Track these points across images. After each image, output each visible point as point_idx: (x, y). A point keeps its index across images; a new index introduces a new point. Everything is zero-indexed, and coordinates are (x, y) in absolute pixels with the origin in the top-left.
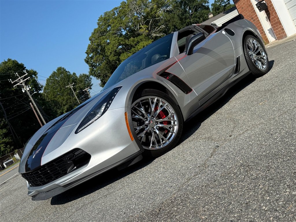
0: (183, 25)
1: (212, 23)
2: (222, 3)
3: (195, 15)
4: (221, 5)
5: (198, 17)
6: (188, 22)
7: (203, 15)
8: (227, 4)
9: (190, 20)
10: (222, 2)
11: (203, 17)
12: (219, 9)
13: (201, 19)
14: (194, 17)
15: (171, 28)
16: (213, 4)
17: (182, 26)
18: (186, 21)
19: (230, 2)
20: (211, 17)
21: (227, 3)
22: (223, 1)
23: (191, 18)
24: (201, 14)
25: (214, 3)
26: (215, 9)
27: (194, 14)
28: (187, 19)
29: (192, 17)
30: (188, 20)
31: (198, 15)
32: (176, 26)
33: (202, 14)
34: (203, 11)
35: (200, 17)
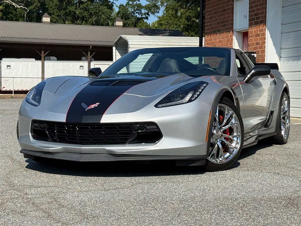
0: (60, 11)
1: (123, 36)
2: (137, 13)
3: (87, 6)
4: (134, 13)
5: (91, 12)
6: (70, 11)
7: (100, 14)
8: (144, 18)
9: (76, 9)
10: (137, 10)
11: (98, 16)
12: (129, 18)
13: (94, 19)
14: (84, 8)
15: (35, 4)
16: (123, 5)
17: (57, 12)
18: (68, 7)
19: (149, 18)
20: (119, 26)
21: (144, 16)
22: (139, 10)
23: (79, 7)
24: (97, 11)
25: (125, 5)
26: (123, 16)
27: (86, 4)
28: (70, 5)
29: (81, 6)
30: (71, 8)
31: (91, 9)
32: (46, 7)
33: (99, 11)
34: (102, 7)
35: (93, 13)
